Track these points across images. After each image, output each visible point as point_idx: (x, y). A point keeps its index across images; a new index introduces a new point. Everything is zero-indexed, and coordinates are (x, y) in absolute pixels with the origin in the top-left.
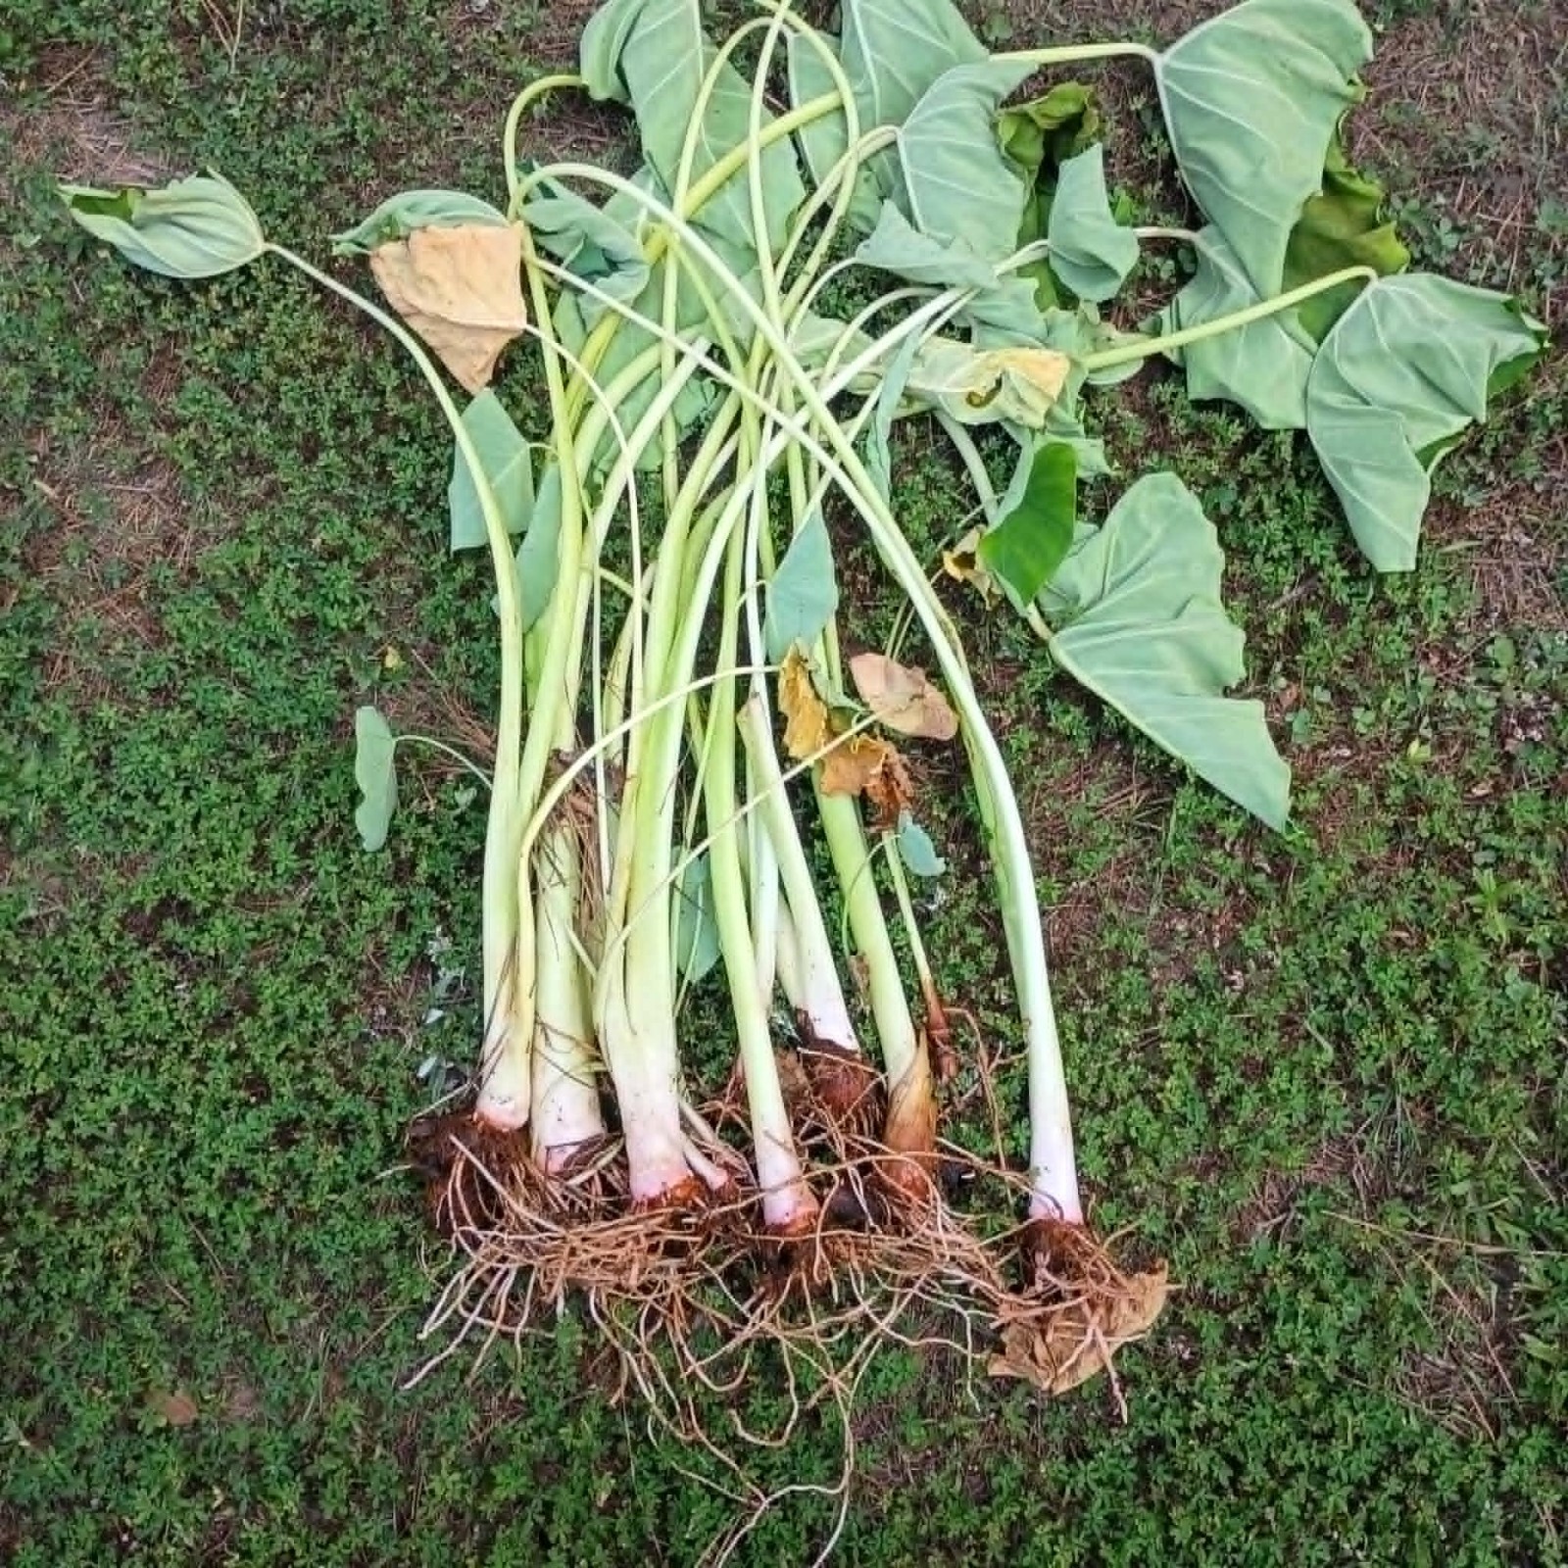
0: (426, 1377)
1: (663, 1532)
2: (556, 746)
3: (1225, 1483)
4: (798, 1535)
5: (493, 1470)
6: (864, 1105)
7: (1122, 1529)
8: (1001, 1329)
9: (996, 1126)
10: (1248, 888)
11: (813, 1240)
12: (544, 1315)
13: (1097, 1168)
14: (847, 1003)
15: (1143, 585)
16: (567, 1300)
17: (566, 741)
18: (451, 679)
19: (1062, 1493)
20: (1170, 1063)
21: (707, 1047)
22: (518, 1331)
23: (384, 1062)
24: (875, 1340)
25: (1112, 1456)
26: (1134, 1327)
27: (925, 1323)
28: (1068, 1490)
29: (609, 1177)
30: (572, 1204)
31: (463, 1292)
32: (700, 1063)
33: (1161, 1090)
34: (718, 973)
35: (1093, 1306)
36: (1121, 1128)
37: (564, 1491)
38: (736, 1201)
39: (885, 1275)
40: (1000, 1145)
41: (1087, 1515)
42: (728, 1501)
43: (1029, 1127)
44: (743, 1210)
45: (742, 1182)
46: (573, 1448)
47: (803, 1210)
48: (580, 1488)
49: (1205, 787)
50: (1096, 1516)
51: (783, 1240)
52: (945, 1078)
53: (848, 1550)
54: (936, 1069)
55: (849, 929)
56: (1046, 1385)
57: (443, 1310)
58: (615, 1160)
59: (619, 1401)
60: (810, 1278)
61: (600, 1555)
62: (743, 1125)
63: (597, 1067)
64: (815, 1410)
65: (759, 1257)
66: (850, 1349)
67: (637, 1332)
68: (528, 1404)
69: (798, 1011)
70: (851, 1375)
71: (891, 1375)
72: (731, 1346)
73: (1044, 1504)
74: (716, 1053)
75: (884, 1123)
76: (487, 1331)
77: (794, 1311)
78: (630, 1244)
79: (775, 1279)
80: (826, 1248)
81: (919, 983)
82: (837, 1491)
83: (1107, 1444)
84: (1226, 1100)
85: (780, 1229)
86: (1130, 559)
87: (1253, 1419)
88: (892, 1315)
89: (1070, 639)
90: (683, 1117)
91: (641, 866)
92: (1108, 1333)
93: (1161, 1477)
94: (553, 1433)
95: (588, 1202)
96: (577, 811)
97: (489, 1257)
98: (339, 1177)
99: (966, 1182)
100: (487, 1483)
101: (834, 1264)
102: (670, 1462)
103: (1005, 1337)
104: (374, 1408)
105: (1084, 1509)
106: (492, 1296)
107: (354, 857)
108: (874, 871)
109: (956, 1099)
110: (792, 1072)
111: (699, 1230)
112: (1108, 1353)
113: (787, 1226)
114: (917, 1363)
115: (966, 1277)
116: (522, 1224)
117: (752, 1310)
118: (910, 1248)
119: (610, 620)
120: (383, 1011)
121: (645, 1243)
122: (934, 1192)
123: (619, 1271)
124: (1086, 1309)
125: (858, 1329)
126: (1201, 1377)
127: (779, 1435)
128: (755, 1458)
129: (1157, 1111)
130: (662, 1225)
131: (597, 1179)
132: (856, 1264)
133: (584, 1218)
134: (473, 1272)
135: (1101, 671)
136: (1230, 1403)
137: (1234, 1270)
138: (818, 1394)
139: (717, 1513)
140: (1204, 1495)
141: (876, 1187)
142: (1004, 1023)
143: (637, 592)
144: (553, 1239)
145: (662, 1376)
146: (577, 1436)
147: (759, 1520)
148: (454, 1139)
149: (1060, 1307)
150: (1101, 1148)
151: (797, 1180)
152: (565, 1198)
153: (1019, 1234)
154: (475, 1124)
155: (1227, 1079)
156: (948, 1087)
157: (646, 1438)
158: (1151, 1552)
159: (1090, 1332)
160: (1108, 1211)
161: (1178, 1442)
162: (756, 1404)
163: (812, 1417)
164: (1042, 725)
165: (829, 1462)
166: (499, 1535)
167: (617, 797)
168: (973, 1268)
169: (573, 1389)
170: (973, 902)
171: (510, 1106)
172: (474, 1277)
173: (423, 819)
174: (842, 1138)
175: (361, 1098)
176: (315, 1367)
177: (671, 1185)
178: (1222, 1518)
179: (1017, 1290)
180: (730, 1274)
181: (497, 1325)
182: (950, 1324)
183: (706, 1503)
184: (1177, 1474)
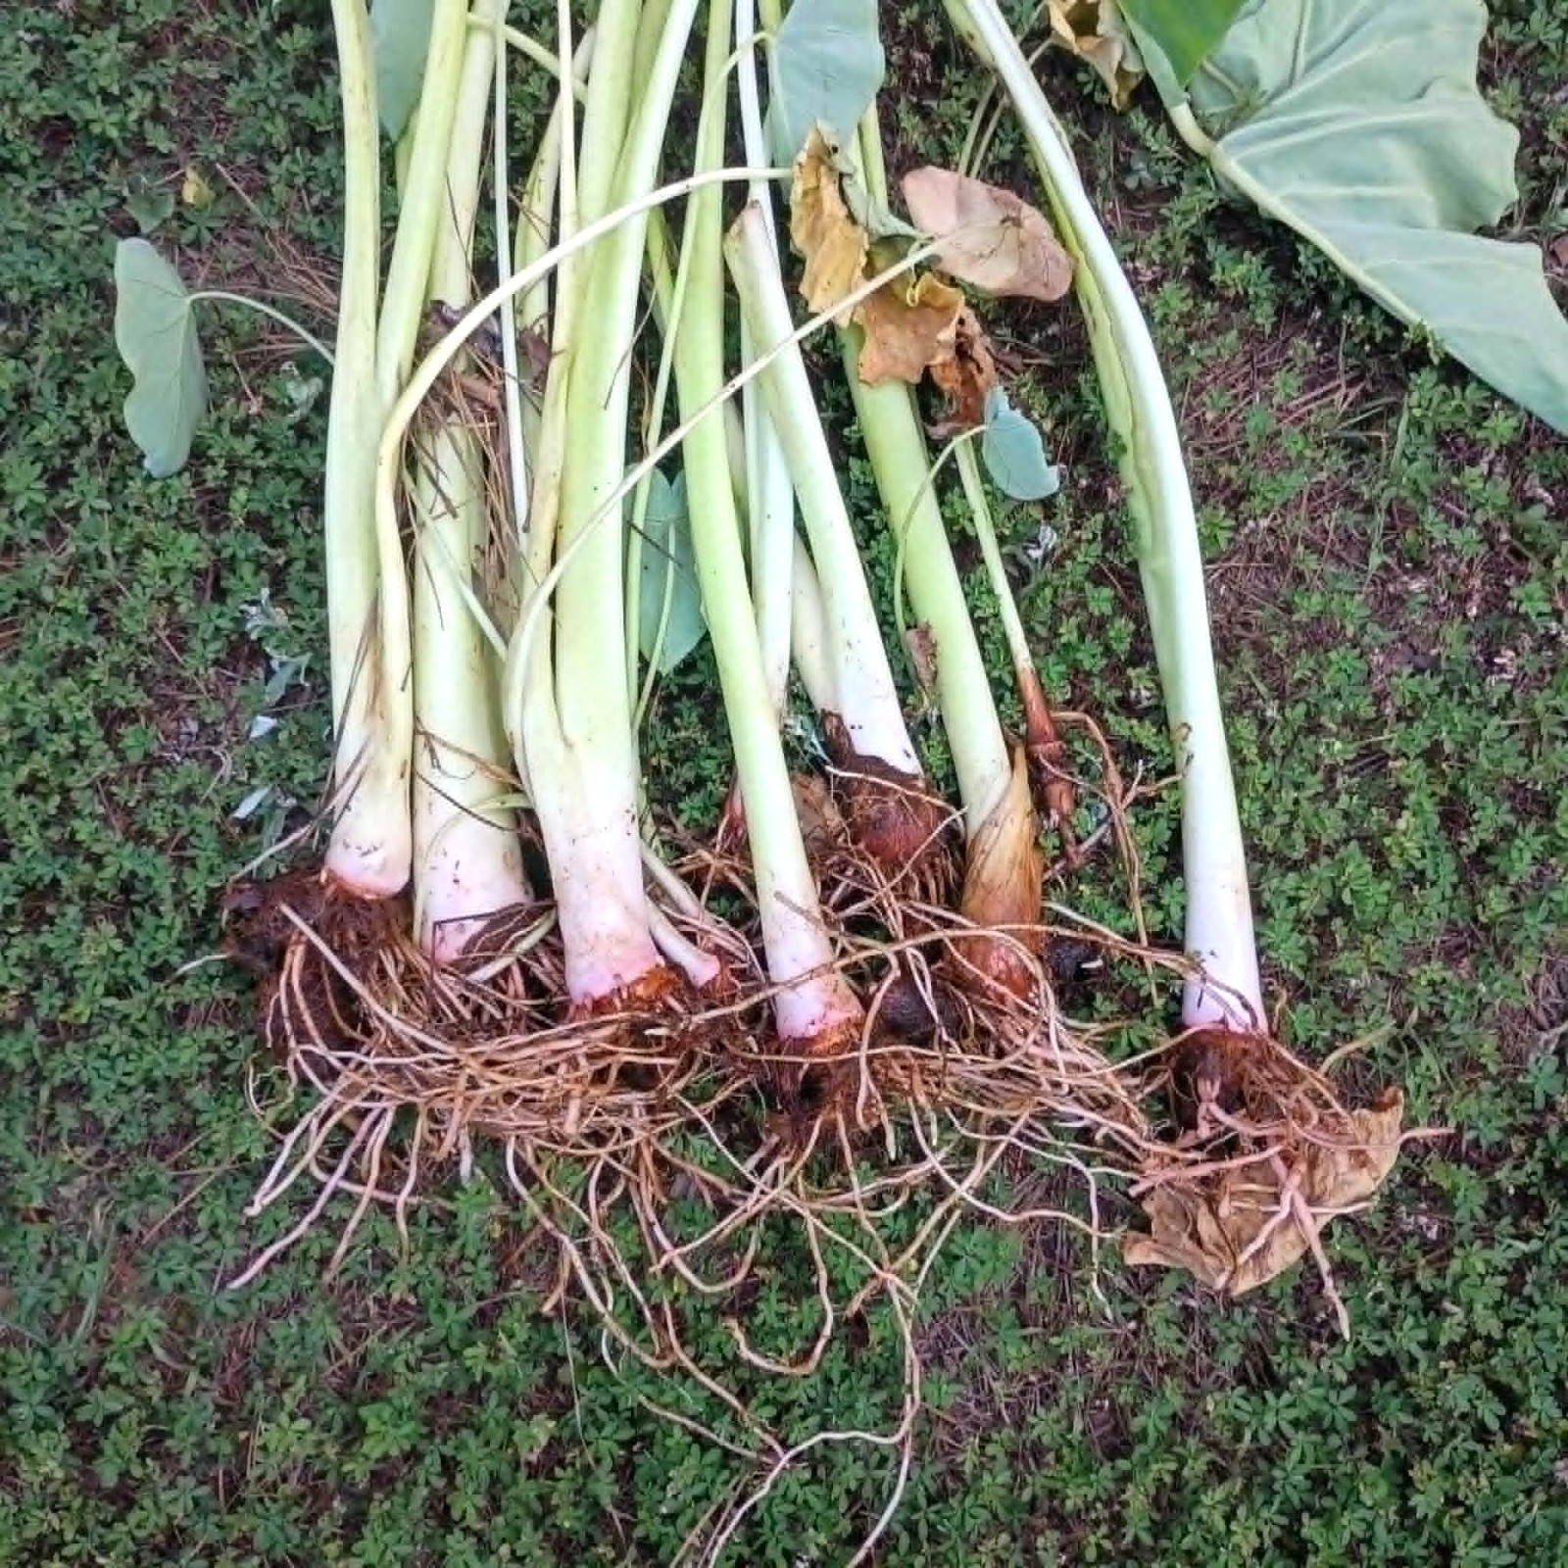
0: (267, 1268)
1: (627, 1502)
2: (437, 296)
3: (1493, 1424)
4: (832, 1504)
5: (364, 1412)
6: (931, 855)
7: (1332, 1494)
8: (1142, 1196)
9: (1135, 887)
10: (1514, 531)
11: (855, 1061)
12: (442, 1177)
13: (1290, 952)
14: (903, 703)
15: (1358, 58)
16: (477, 1155)
17: (455, 288)
18: (281, 213)
19: (1238, 1437)
20: (1402, 791)
21: (687, 773)
22: (403, 1199)
23: (188, 796)
24: (950, 1211)
25: (1316, 1385)
26: (1352, 1192)
27: (1023, 1186)
28: (1248, 1436)
29: (537, 970)
30: (478, 1011)
31: (316, 1142)
32: (678, 797)
33: (1388, 833)
34: (702, 660)
35: (1288, 1160)
36: (1327, 891)
37: (473, 1442)
38: (732, 1003)
39: (963, 1114)
40: (1141, 917)
41: (1277, 1473)
42: (727, 1454)
43: (1183, 890)
44: (743, 1016)
45: (741, 975)
46: (486, 1377)
47: (837, 1016)
48: (500, 1435)
49: (1455, 372)
50: (1292, 1475)
51: (806, 1062)
52: (1055, 817)
53: (912, 1529)
54: (1041, 804)
55: (904, 592)
56: (1220, 1282)
57: (286, 1170)
58: (543, 941)
59: (556, 1307)
60: (851, 1121)
61: (529, 1538)
62: (743, 888)
63: (515, 801)
64: (859, 1320)
65: (771, 1090)
66: (912, 1225)
67: (584, 1203)
68: (421, 1308)
69: (826, 715)
70: (914, 1264)
71: (974, 1264)
72: (728, 1224)
73: (1210, 1456)
74: (699, 783)
75: (961, 886)
76: (352, 1200)
77: (825, 1170)
78: (562, 1069)
79: (795, 1121)
80: (874, 1074)
81: (1014, 675)
82: (896, 1439)
83: (1309, 1368)
84: (1485, 849)
85: (803, 1045)
86: (1336, 21)
87: (1535, 1328)
88: (975, 1177)
89: (1244, 143)
90: (649, 879)
91: (576, 485)
92: (1312, 1200)
93: (1397, 1415)
94: (455, 1354)
95: (502, 1006)
96: (471, 398)
97: (351, 1091)
98: (119, 971)
99: (1088, 973)
100: (354, 1432)
101: (886, 1099)
102: (635, 1396)
103: (1149, 1207)
104: (183, 1315)
105: (1271, 1462)
106: (362, 1149)
107: (135, 485)
108: (941, 503)
109: (1071, 849)
110: (817, 810)
111: (671, 1048)
112: (1313, 1230)
113: (812, 1040)
114: (1013, 1246)
115: (1091, 1117)
116: (397, 1040)
117: (760, 1169)
118: (1006, 1073)
119: (526, 118)
120: (194, 727)
121: (586, 1068)
122: (1045, 987)
123: (548, 1114)
124: (1279, 1165)
125: (923, 1196)
126: (1455, 1266)
127: (805, 1355)
128: (768, 1389)
129: (1381, 866)
130: (615, 1040)
131: (516, 971)
132: (922, 1099)
133: (497, 1029)
134: (330, 1113)
135: (1296, 187)
136: (1498, 1306)
137: (1502, 1104)
138: (862, 1295)
139: (708, 1473)
140: (1464, 1443)
141: (953, 982)
142: (1145, 733)
143: (565, 68)
144: (442, 1062)
145: (623, 1270)
146: (493, 1359)
147: (774, 1486)
148: (286, 910)
149: (1236, 1163)
150: (1298, 920)
151: (829, 968)
152: (466, 1000)
153: (1169, 1053)
154: (322, 888)
155: (1491, 816)
156: (1058, 829)
157: (600, 1361)
158: (1380, 1530)
159: (1286, 1199)
160: (1304, 1019)
161: (1423, 1365)
162: (768, 1310)
163: (855, 1329)
164: (1200, 280)
165: (880, 1397)
166: (374, 1511)
167: (537, 383)
168: (1103, 1104)
169: (488, 1289)
170: (1097, 548)
171: (375, 859)
172: (330, 1123)
173: (240, 429)
174: (896, 905)
175: (149, 851)
176: (92, 1257)
177: (629, 977)
178: (1491, 1479)
179: (1168, 1136)
180: (725, 1114)
181: (368, 1191)
182: (1063, 1187)
183: (691, 1461)
184: (1417, 1411)
